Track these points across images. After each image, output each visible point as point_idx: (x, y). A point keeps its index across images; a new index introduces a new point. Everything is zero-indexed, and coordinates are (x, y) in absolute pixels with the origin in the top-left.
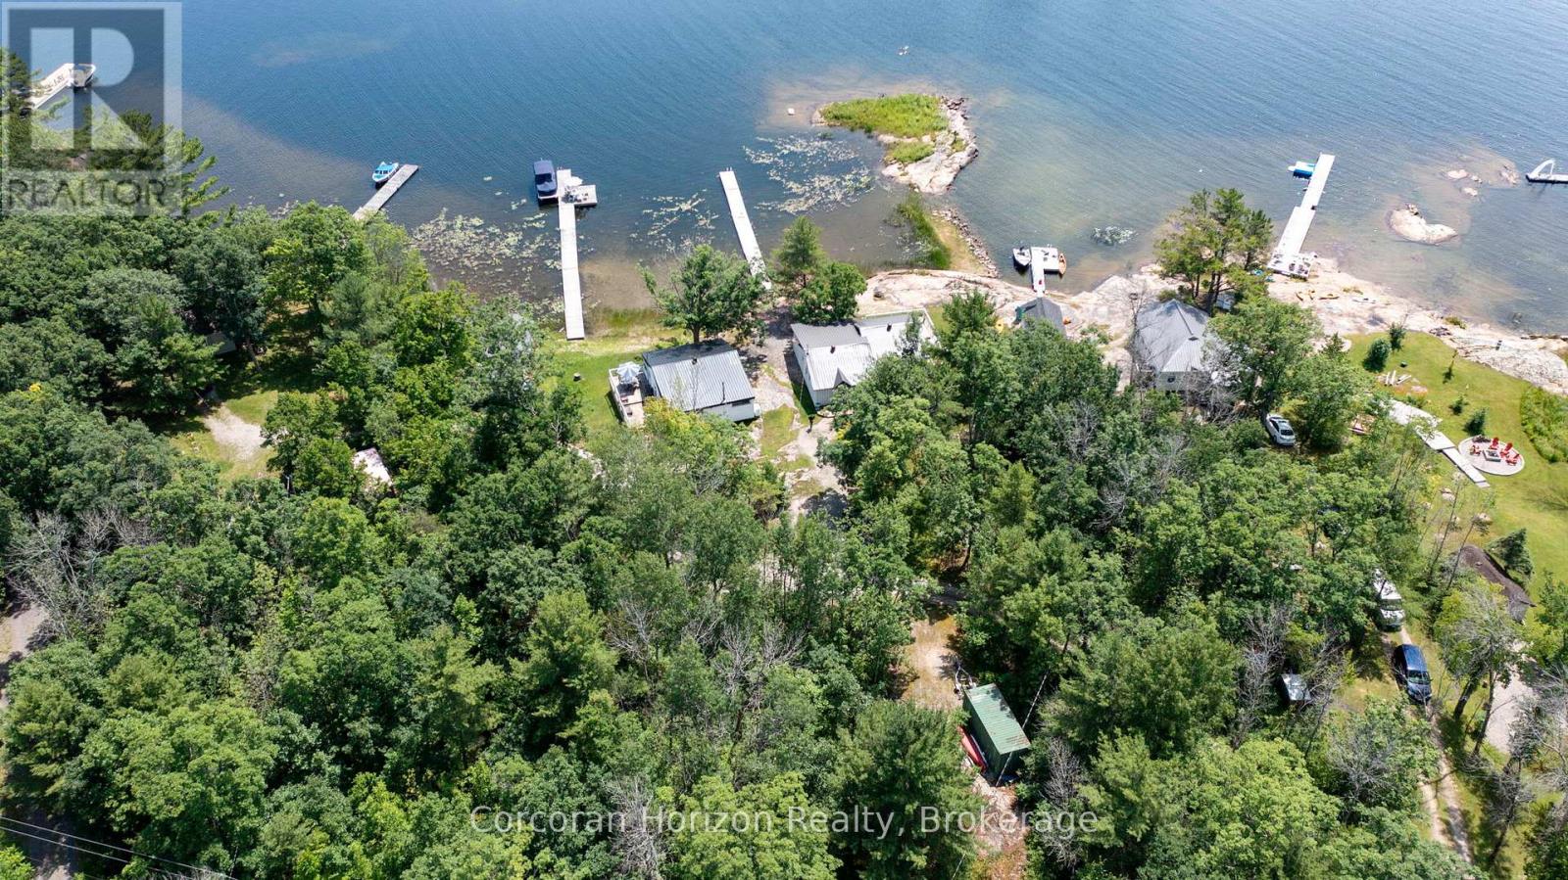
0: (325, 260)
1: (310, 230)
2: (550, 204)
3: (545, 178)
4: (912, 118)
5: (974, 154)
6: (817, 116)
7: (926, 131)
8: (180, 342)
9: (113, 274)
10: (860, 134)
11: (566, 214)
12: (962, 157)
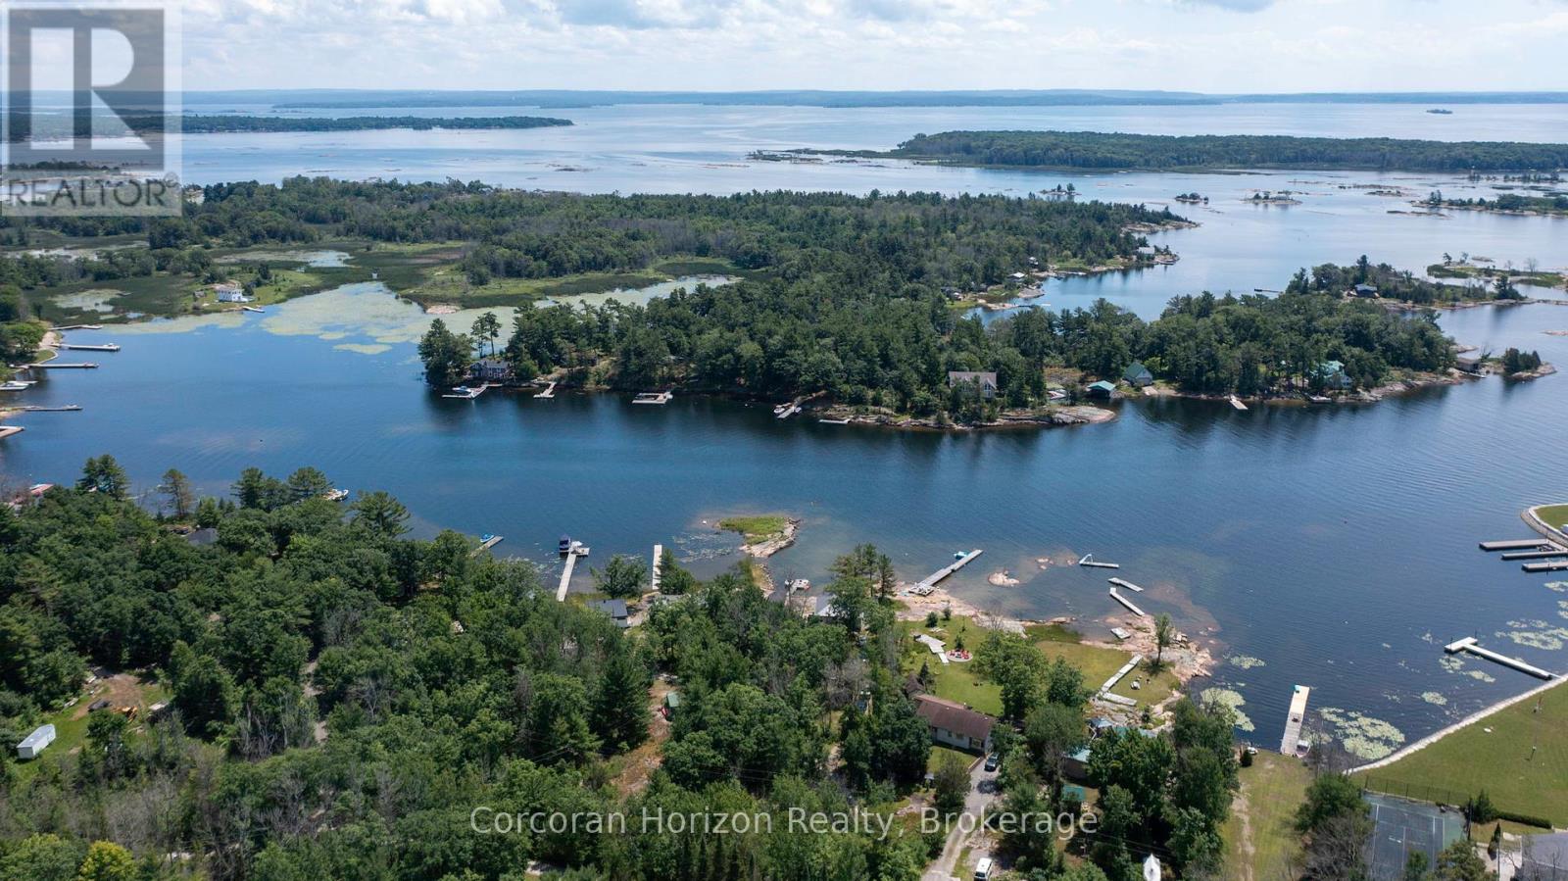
0: (451, 552)
1: (446, 539)
2: (565, 555)
3: (566, 542)
4: (766, 527)
5: (791, 544)
6: (718, 525)
7: (770, 532)
8: (386, 577)
9: (363, 550)
10: (737, 533)
11: (571, 559)
12: (783, 543)
